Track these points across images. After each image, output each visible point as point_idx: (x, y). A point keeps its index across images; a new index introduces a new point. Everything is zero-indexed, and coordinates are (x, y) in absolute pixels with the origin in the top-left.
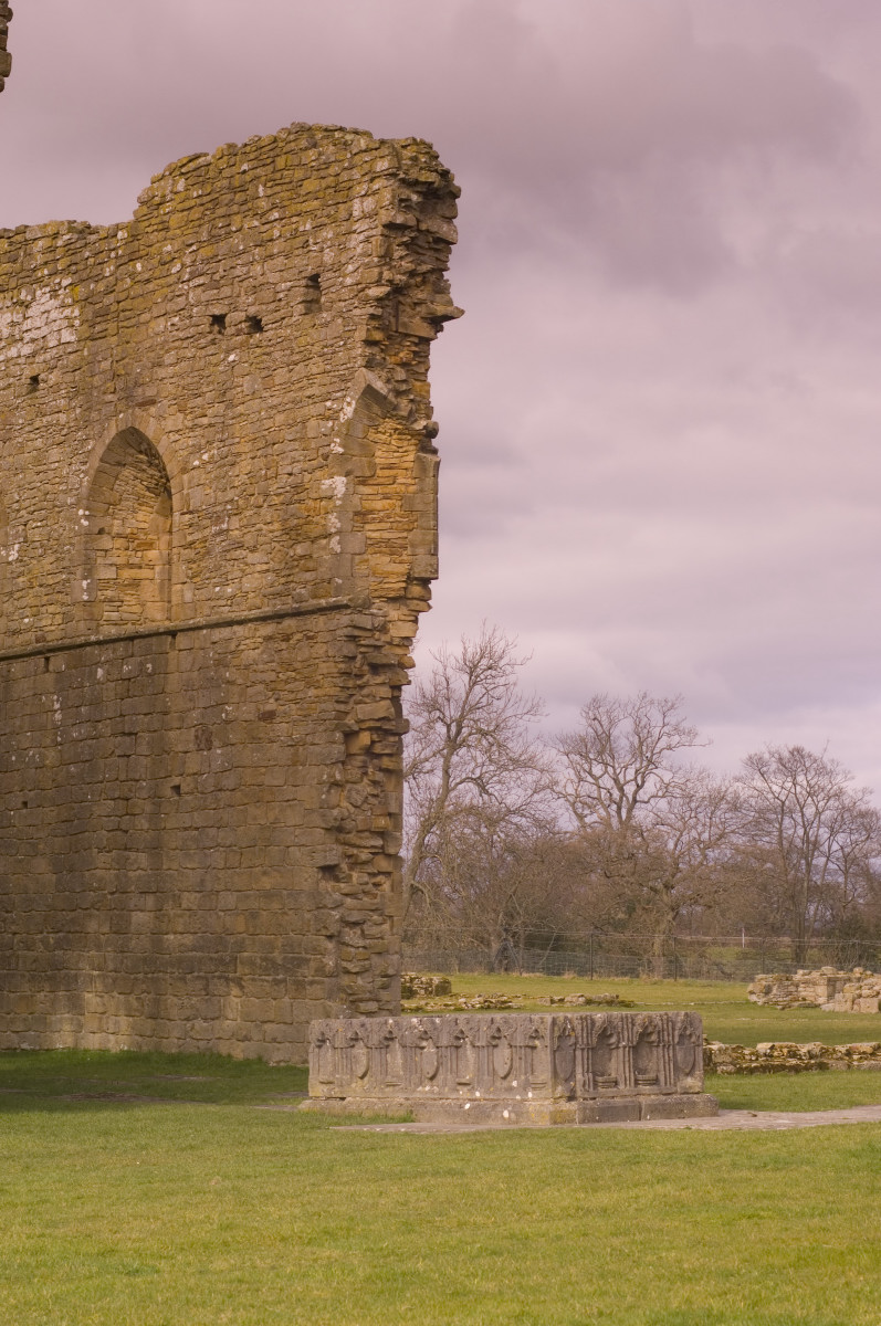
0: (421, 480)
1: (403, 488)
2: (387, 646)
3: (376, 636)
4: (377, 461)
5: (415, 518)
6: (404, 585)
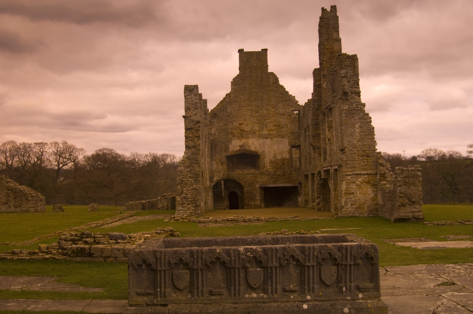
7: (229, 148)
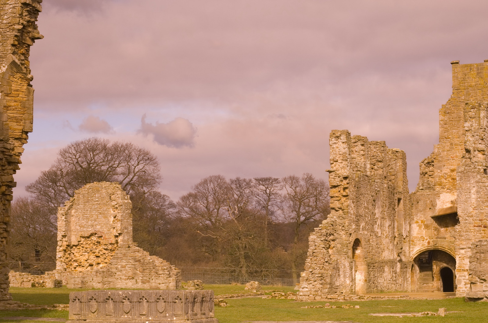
0: (28, 96)
1: (22, 98)
2: (14, 155)
3: (11, 152)
4: (13, 88)
5: (25, 110)
6: (21, 134)
7: (436, 204)
